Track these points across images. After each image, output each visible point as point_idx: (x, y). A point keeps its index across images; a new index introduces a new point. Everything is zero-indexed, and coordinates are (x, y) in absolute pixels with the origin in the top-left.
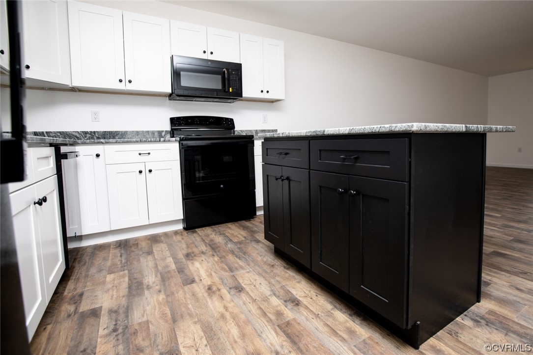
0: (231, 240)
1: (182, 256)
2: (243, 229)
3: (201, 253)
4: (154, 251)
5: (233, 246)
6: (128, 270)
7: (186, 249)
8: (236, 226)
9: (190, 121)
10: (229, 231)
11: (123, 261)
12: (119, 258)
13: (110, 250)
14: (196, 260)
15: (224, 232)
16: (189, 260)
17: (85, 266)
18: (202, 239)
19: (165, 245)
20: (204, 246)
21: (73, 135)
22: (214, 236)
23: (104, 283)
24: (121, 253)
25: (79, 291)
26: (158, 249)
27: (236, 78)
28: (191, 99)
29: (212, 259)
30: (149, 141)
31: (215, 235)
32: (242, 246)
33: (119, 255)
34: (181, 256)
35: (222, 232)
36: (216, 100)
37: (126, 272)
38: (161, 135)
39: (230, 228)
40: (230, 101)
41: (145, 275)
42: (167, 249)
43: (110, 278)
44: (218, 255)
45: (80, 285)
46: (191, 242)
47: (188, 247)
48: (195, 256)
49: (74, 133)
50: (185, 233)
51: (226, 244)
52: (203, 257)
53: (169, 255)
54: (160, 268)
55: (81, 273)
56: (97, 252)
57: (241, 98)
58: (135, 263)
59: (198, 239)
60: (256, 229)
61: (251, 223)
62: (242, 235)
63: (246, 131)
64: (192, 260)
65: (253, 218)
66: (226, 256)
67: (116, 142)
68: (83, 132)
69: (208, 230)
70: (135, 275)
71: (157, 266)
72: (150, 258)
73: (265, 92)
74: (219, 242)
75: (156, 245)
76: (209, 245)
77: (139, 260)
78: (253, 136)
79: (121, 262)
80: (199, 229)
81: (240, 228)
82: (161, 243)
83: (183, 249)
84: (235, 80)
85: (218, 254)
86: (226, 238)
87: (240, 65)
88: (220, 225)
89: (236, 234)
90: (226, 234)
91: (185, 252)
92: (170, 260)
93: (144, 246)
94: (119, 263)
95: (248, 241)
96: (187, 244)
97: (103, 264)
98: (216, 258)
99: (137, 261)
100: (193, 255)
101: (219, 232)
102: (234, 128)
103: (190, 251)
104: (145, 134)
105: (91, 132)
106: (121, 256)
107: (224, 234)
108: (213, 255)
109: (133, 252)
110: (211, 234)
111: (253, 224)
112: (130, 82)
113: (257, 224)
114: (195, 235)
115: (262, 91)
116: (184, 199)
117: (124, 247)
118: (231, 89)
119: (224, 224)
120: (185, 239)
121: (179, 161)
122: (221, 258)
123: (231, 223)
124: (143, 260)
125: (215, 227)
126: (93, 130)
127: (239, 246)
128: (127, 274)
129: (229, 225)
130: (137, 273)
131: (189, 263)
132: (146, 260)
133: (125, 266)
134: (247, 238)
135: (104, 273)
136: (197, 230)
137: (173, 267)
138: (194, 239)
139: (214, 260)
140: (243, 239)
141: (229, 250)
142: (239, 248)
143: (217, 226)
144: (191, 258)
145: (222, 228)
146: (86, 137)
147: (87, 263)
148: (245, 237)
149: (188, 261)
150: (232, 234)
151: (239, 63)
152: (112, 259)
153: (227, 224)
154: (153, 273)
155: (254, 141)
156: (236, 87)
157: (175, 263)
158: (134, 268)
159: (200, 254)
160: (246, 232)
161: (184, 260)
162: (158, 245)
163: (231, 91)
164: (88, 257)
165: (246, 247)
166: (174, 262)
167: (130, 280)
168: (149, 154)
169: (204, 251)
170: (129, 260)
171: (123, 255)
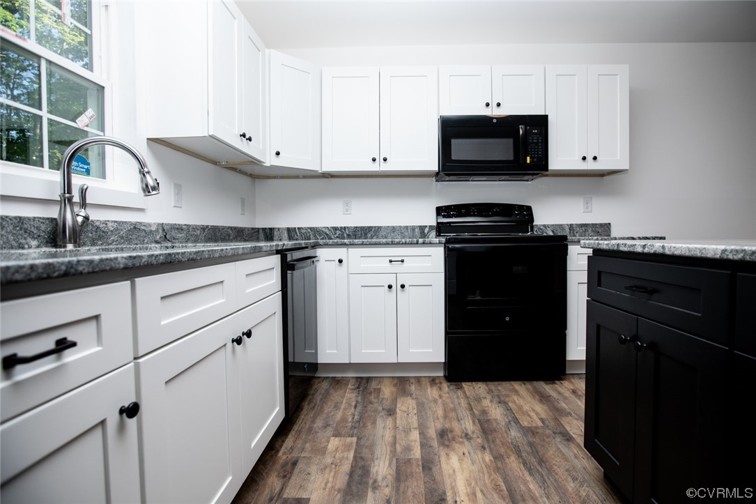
0: (516, 421)
1: (434, 432)
2: (541, 401)
3: (463, 435)
4: (398, 411)
5: (519, 435)
6: (358, 438)
7: (441, 420)
8: (527, 389)
9: (463, 211)
10: (515, 398)
11: (356, 417)
12: (353, 409)
13: (345, 392)
14: (454, 449)
15: (507, 399)
16: (443, 445)
17: (313, 412)
18: (470, 405)
19: (414, 402)
20: (471, 422)
21: (323, 232)
22: (490, 405)
23: (323, 451)
24: (357, 402)
25: (295, 454)
26: (404, 408)
27: (538, 140)
28: (467, 179)
29: (479, 453)
30: (402, 244)
31: (491, 401)
32: (537, 440)
33: (354, 404)
34: (432, 433)
35: (502, 398)
36: (503, 177)
37: (355, 439)
38: (424, 232)
39: (517, 392)
40: (526, 178)
41: (375, 457)
42: (415, 412)
43: (334, 443)
44: (491, 450)
45: (299, 444)
46: (451, 406)
47: (445, 417)
48: (454, 439)
49: (324, 230)
50: (445, 385)
51: (508, 425)
52: (466, 447)
53: (416, 425)
54: (399, 448)
55: (305, 423)
56: (332, 391)
57: (546, 173)
58: (369, 425)
59: (463, 403)
60: (564, 405)
61: (556, 390)
62: (537, 414)
63: (553, 225)
64: (448, 446)
65: (560, 379)
66: (505, 457)
67: (362, 244)
68: (333, 228)
69: (480, 388)
70: (364, 450)
71: (395, 443)
72: (389, 421)
73: (589, 158)
74: (496, 420)
75: (402, 398)
76: (479, 421)
77: (374, 423)
78: (566, 236)
79: (353, 418)
80: (467, 383)
81: (534, 396)
82: (409, 397)
83: (438, 419)
84: (537, 144)
85: (492, 446)
86: (508, 412)
87: (546, 117)
88: (500, 382)
89: (526, 408)
90: (510, 404)
91: (439, 426)
92: (415, 435)
93: (386, 396)
94: (350, 420)
95: (548, 431)
96: (445, 410)
97: (332, 414)
98: (488, 457)
99: (372, 423)
100: (450, 436)
101: (498, 396)
102: (533, 221)
103: (447, 426)
104: (403, 231)
105: (341, 228)
106: (355, 407)
107: (506, 403)
108: (483, 447)
109: (371, 403)
110: (485, 398)
111: (559, 393)
112: (385, 160)
113: (567, 394)
114: (460, 393)
115: (584, 158)
116: (446, 333)
117: (363, 391)
118: (528, 158)
119: (508, 382)
120: (444, 399)
121: (443, 274)
122: (495, 458)
123: (519, 382)
124: (380, 423)
125: (492, 385)
126: (343, 226)
127: (531, 440)
128: (354, 445)
129: (517, 385)
130: (366, 447)
131: (443, 453)
132: (383, 425)
133: (355, 428)
134: (547, 422)
135: (330, 431)
136: (464, 384)
137: (417, 453)
138: (456, 400)
139: (483, 458)
140: (540, 424)
141: (512, 443)
142: (531, 445)
143: (496, 383)
144: (447, 443)
145: (503, 387)
146: (335, 234)
147: (316, 407)
148: (542, 420)
149: (441, 448)
150: (520, 408)
151: (544, 114)
152: (344, 409)
153: (513, 383)
154: (388, 457)
155: (567, 246)
156: (538, 154)
157: (422, 445)
158: (365, 436)
159: (462, 437)
160: (545, 407)
161: (435, 444)
162: (405, 398)
163: (528, 161)
164: (320, 397)
165: (543, 446)
166: (421, 443)
167: (355, 457)
168: (402, 261)
169: (470, 432)
170: (363, 418)
171: (358, 405)
